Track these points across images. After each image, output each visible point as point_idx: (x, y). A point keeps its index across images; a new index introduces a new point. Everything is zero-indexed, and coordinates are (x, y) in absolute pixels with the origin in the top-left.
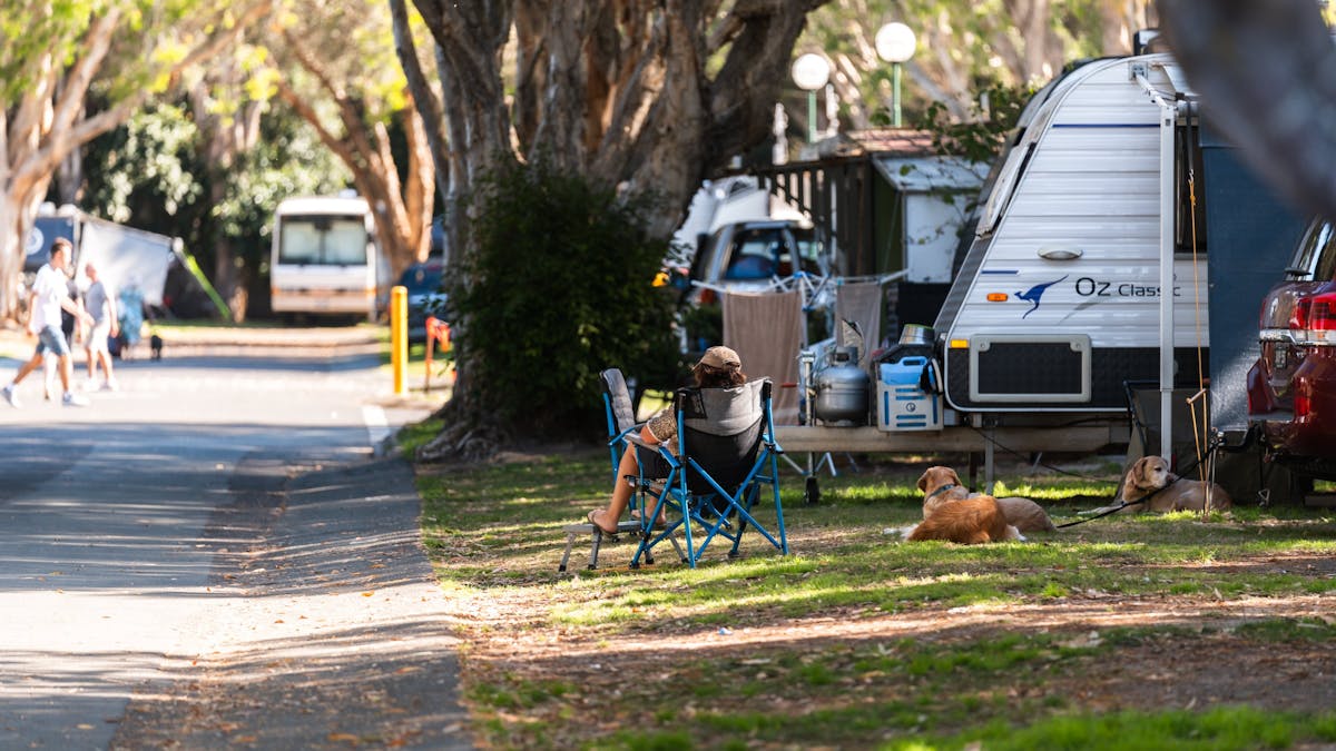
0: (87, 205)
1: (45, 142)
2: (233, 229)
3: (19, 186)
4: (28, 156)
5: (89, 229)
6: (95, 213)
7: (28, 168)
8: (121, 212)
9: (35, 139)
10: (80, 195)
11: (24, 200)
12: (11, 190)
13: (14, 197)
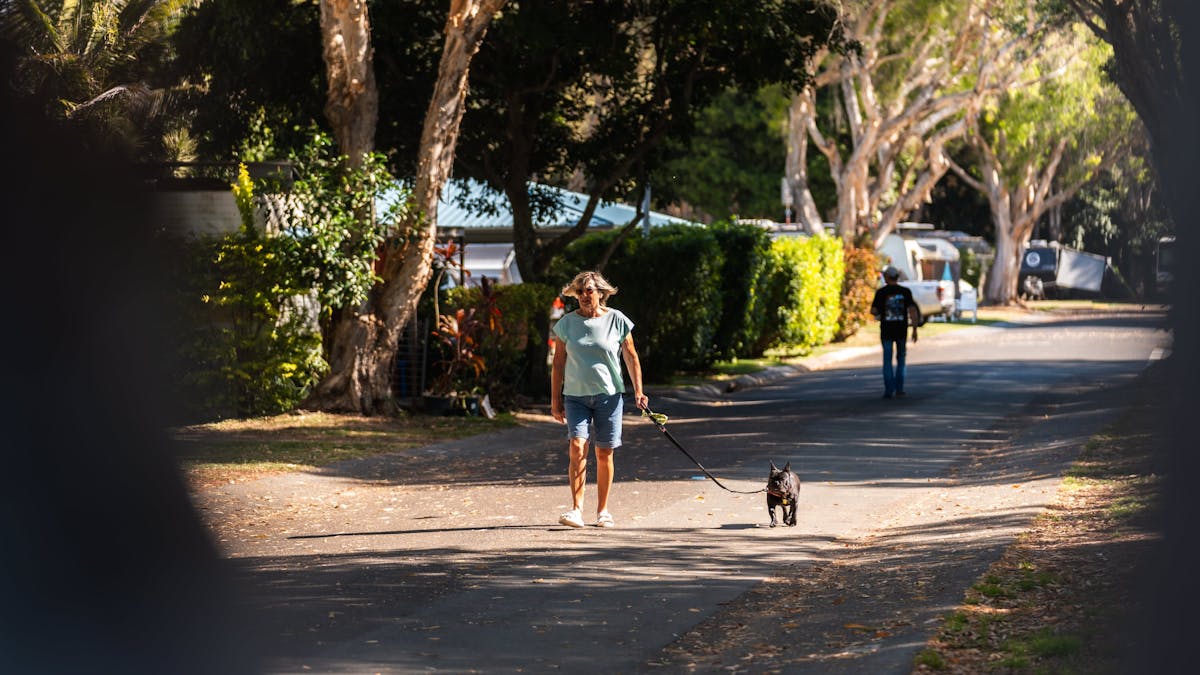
0: (1063, 242)
1: (1030, 208)
2: (1138, 252)
3: (1016, 232)
4: (1021, 216)
5: (1064, 254)
6: (1067, 246)
7: (1021, 222)
8: (1080, 245)
9: (1024, 207)
10: (1060, 236)
11: (1019, 239)
12: (1013, 234)
13: (1014, 238)
